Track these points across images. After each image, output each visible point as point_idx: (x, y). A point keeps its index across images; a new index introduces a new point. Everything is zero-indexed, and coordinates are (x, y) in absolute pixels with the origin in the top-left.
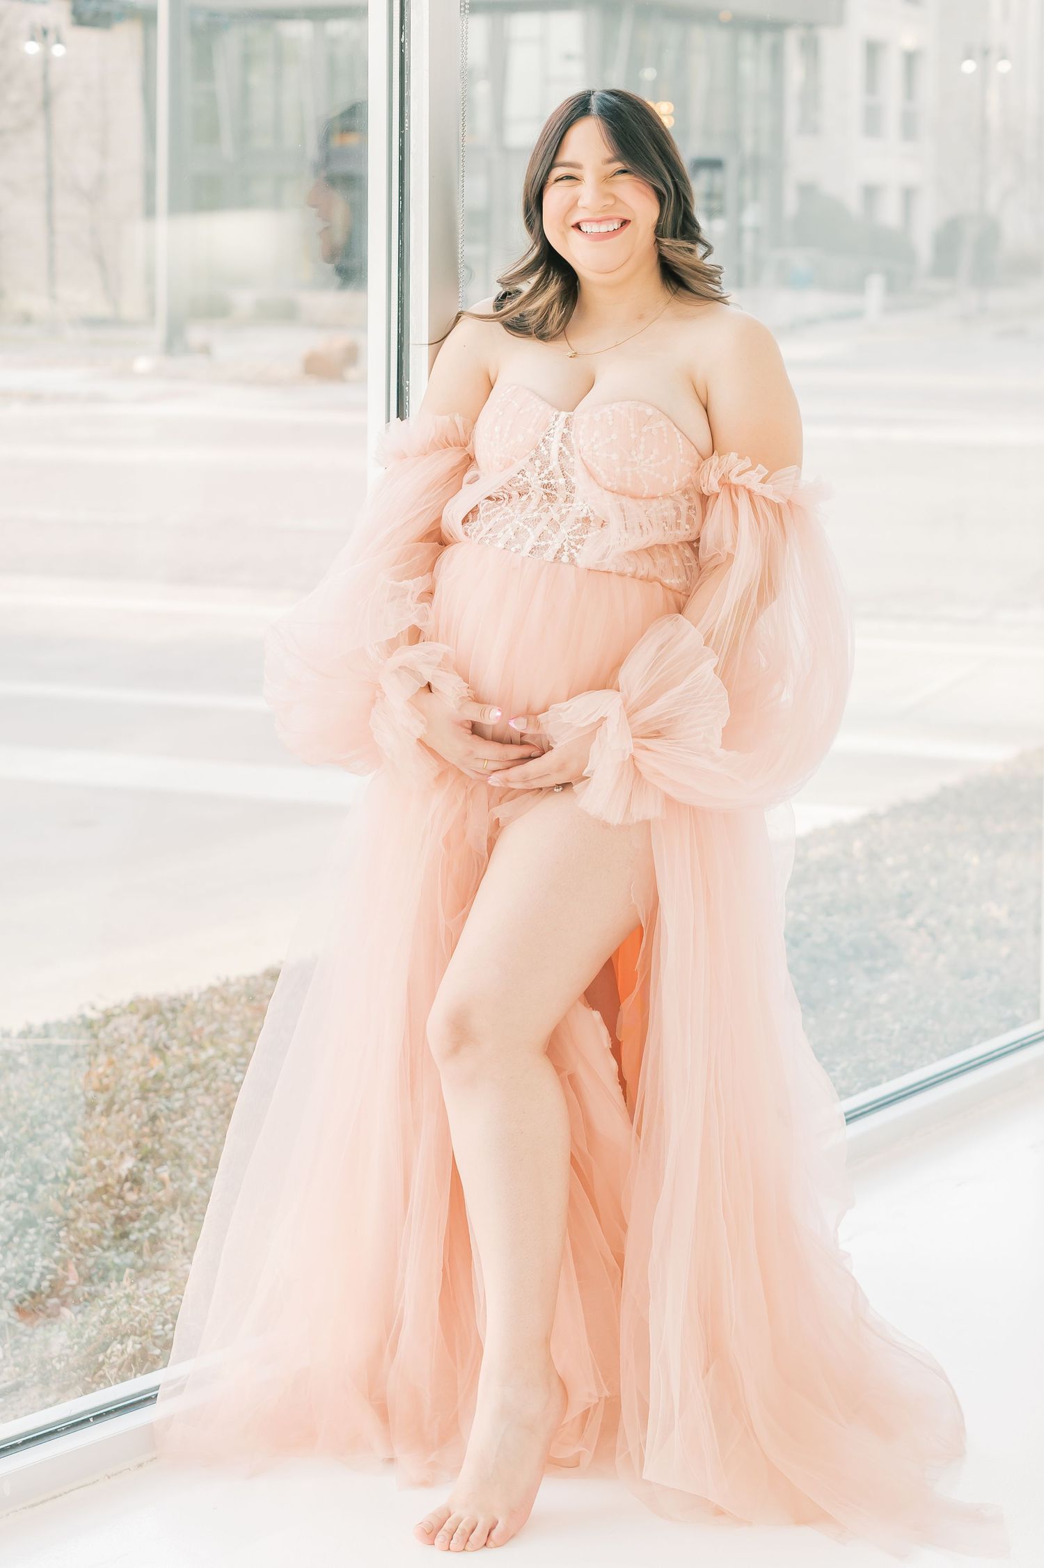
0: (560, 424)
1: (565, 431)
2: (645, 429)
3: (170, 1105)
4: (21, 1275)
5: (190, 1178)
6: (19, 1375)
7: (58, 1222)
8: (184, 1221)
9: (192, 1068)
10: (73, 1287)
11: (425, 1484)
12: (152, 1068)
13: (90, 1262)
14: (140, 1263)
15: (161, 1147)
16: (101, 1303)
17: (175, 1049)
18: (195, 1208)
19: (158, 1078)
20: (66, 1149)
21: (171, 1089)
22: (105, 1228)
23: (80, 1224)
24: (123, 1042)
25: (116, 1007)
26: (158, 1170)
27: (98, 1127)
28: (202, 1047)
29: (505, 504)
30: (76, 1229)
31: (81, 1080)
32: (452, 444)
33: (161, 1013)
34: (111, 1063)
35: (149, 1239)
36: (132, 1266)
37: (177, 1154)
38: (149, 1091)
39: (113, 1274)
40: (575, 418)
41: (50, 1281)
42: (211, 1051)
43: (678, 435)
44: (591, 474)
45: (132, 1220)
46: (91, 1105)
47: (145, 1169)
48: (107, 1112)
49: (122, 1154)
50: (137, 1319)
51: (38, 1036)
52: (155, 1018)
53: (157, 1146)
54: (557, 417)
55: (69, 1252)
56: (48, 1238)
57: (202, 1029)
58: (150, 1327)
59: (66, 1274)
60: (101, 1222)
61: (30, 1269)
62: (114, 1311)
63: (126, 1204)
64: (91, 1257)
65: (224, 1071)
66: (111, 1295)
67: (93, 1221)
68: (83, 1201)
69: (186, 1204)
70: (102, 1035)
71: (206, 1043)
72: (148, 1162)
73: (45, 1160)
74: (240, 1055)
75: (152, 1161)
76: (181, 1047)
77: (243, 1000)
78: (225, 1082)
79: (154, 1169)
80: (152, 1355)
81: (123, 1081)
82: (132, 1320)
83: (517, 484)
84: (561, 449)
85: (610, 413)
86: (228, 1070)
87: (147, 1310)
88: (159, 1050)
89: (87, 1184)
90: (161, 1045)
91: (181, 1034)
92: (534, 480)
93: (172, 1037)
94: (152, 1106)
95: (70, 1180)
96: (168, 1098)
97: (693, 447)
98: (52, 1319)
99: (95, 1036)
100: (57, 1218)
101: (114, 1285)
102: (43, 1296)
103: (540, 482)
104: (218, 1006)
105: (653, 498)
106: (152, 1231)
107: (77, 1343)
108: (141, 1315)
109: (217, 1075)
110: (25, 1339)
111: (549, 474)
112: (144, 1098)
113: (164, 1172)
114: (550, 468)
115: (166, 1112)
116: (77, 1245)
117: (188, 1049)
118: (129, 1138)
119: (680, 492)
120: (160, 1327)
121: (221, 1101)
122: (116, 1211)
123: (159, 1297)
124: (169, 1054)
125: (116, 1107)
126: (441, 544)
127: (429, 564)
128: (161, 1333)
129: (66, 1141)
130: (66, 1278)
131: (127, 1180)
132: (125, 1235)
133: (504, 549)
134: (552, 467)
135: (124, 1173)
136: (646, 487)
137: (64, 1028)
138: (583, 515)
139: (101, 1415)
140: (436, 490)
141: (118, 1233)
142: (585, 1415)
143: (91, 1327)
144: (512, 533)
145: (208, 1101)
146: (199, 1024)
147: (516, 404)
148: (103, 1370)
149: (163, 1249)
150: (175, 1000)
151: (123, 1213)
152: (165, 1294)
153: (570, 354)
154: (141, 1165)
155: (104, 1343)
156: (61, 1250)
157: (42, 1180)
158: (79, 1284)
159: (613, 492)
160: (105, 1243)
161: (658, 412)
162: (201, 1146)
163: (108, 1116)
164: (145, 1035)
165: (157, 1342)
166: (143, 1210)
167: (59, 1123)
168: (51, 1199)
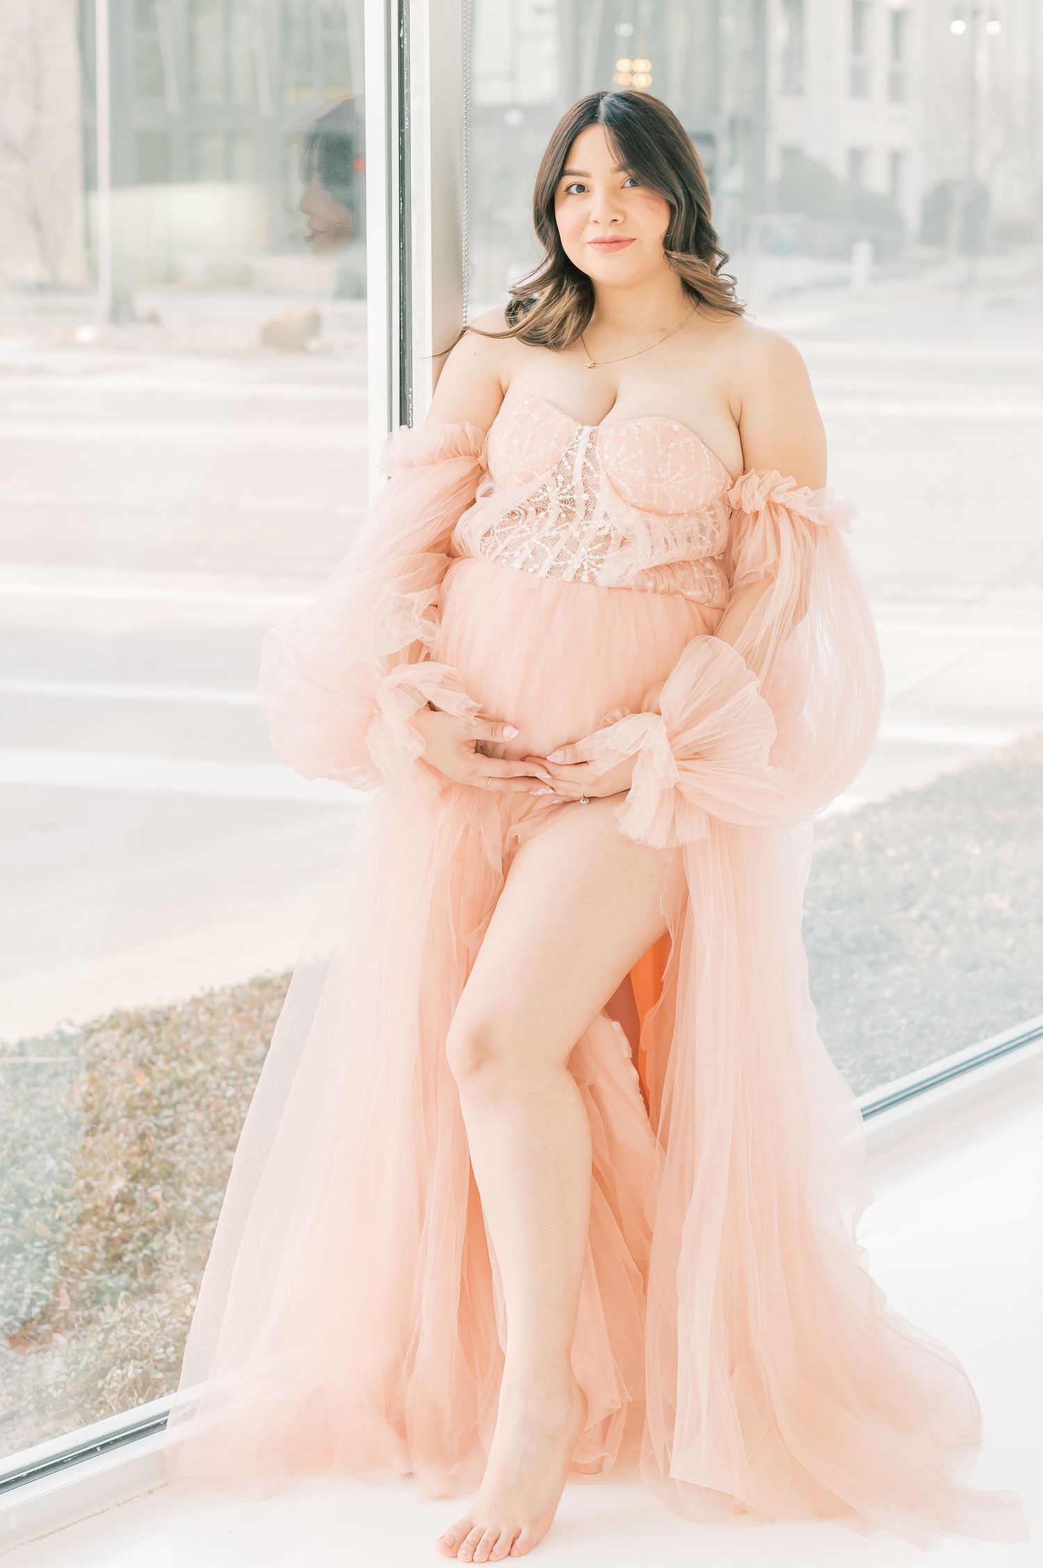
0: (584, 440)
1: (590, 446)
2: (672, 445)
3: (159, 1123)
4: (10, 1302)
5: (183, 1197)
6: (13, 1404)
7: (46, 1246)
8: (180, 1241)
9: (180, 1083)
10: (66, 1312)
11: (445, 1497)
12: (138, 1085)
13: (83, 1286)
14: (135, 1285)
15: (152, 1165)
16: (98, 1329)
17: (161, 1064)
18: (191, 1227)
19: (147, 1095)
20: (51, 1171)
21: (161, 1107)
22: (96, 1251)
23: (70, 1248)
24: (105, 1058)
25: (95, 1022)
26: (150, 1190)
27: (84, 1148)
28: (189, 1062)
29: (521, 521)
30: (66, 1253)
31: (63, 1100)
32: (462, 454)
33: (143, 1027)
34: (93, 1081)
35: (143, 1260)
36: (127, 1289)
37: (169, 1173)
38: (136, 1108)
39: (107, 1298)
40: (600, 433)
41: (41, 1307)
42: (199, 1066)
43: (705, 452)
44: (616, 490)
45: (125, 1241)
46: (75, 1125)
47: (136, 1189)
48: (91, 1132)
49: (111, 1174)
50: (137, 1343)
51: (13, 1054)
52: (137, 1033)
53: (147, 1165)
54: (580, 432)
55: (60, 1277)
56: (36, 1263)
57: (188, 1042)
58: (151, 1351)
59: (57, 1299)
60: (93, 1244)
61: (19, 1296)
62: (112, 1336)
63: (117, 1226)
64: (83, 1280)
65: (214, 1086)
66: (108, 1320)
67: (82, 1244)
68: (72, 1224)
69: (181, 1224)
70: (82, 1051)
71: (193, 1057)
72: (138, 1182)
73: (30, 1184)
74: (230, 1069)
75: (143, 1180)
76: (168, 1062)
77: (230, 1011)
78: (217, 1097)
79: (145, 1190)
80: (154, 1379)
81: (108, 1099)
82: (131, 1344)
83: (537, 499)
84: (585, 464)
85: (636, 429)
86: (219, 1085)
87: (147, 1334)
88: (145, 1065)
89: (75, 1206)
90: (145, 1061)
91: (166, 1048)
92: (553, 494)
93: (157, 1052)
94: (140, 1124)
95: (56, 1203)
96: (156, 1115)
97: (720, 464)
98: (44, 1346)
99: (74, 1053)
100: (45, 1242)
101: (108, 1308)
102: (34, 1322)
103: (561, 498)
104: (204, 1018)
105: (679, 515)
106: (146, 1252)
107: (75, 1370)
108: (140, 1340)
109: (207, 1091)
110: (17, 1367)
111: (572, 489)
112: (131, 1116)
113: (156, 1192)
114: (574, 483)
115: (155, 1129)
116: (67, 1269)
117: (174, 1064)
118: (117, 1157)
119: (705, 508)
120: (162, 1350)
121: (213, 1116)
122: (106, 1233)
123: (159, 1321)
124: (154, 1069)
125: (102, 1126)
126: (449, 555)
127: (436, 575)
128: (163, 1356)
129: (51, 1163)
130: (56, 1304)
131: (117, 1201)
132: (118, 1257)
133: (522, 569)
134: (575, 482)
135: (113, 1195)
136: (673, 504)
137: (44, 1045)
138: (605, 532)
139: (108, 1444)
140: (444, 500)
141: (110, 1256)
142: (607, 1422)
143: (88, 1353)
144: (529, 552)
145: (199, 1117)
146: (184, 1038)
147: (535, 417)
148: (103, 1396)
149: (159, 1270)
150: (158, 1013)
151: (115, 1235)
152: (166, 1317)
153: (589, 364)
154: (131, 1185)
155: (102, 1369)
156: (50, 1274)
157: (27, 1204)
158: (71, 1309)
159: (639, 509)
160: (97, 1266)
161: (686, 429)
162: (194, 1163)
163: (93, 1135)
164: (128, 1051)
165: (159, 1365)
166: (136, 1231)
167: (42, 1144)
168: (38, 1223)
